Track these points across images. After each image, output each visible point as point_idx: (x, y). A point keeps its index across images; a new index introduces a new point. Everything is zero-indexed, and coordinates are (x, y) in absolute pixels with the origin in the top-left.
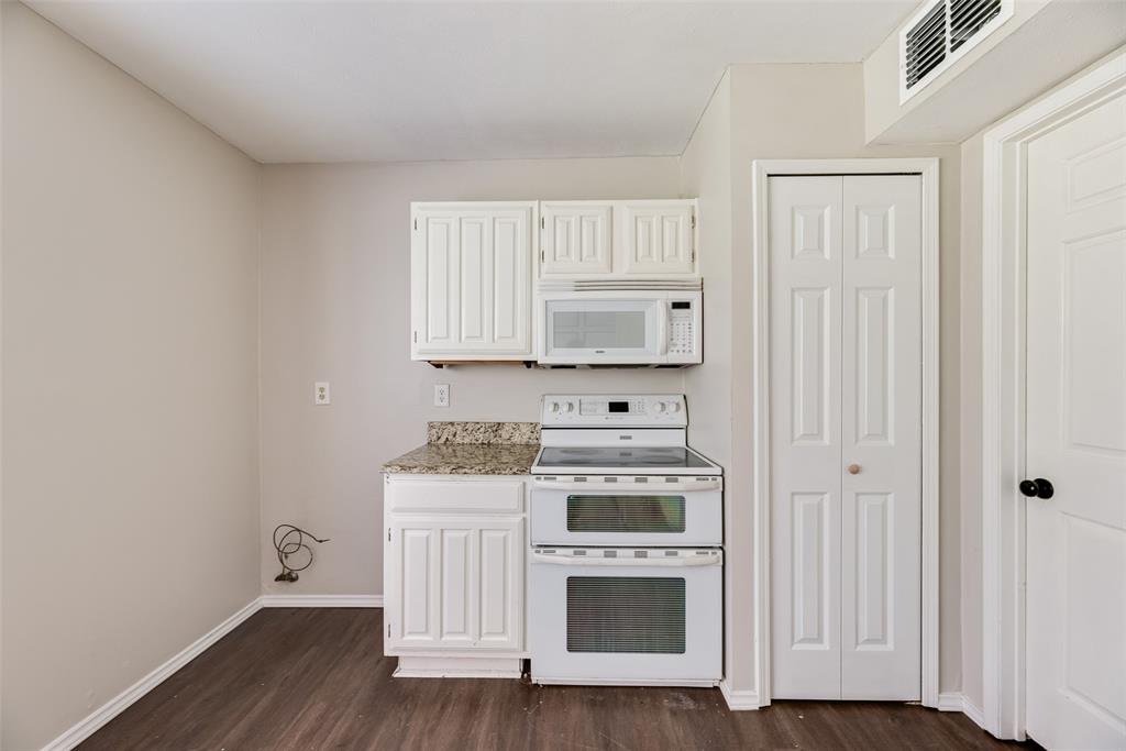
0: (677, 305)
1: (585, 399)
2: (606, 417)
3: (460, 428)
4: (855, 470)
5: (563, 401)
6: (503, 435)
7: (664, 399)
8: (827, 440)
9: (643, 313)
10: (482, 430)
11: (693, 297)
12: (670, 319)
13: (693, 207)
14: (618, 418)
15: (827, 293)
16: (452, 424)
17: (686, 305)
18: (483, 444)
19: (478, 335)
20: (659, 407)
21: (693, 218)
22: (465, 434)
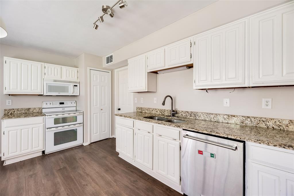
0: (75, 86)
1: (53, 102)
2: (58, 105)
3: (16, 110)
4: (102, 110)
5: (48, 103)
6: (31, 111)
7: (72, 102)
8: (98, 106)
9: (68, 87)
10: (24, 110)
11: (78, 85)
12: (74, 88)
13: (78, 70)
14: (62, 105)
15: (98, 86)
16: (13, 109)
17: (77, 86)
18: (24, 113)
19: (27, 89)
20: (71, 103)
21: (78, 71)
22: (18, 111)
